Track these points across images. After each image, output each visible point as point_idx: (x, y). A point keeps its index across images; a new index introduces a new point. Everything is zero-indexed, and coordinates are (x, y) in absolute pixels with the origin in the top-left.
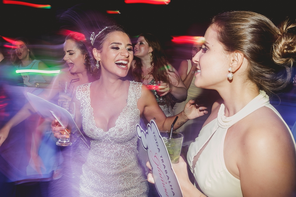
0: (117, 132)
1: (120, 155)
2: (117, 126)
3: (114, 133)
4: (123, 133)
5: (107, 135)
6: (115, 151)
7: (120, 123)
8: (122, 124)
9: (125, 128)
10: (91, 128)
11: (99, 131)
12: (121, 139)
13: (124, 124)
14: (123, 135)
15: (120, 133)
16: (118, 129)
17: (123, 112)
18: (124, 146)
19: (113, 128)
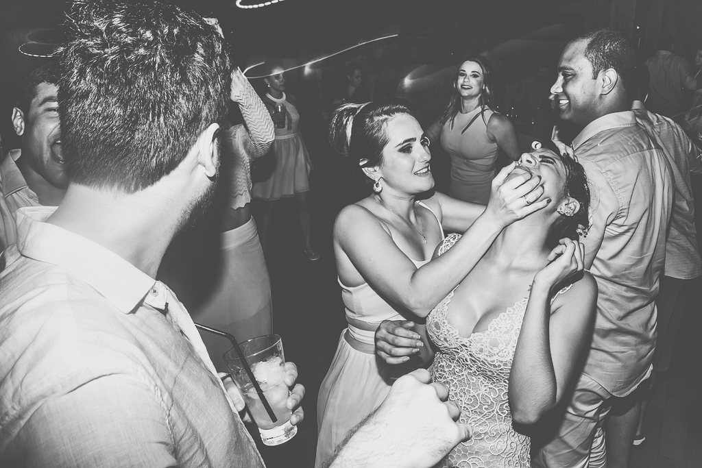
0: (485, 345)
1: (480, 407)
2: (490, 332)
3: (479, 345)
4: (498, 354)
5: (463, 345)
6: (472, 391)
7: (498, 328)
8: (501, 332)
9: (504, 343)
10: (436, 320)
11: (451, 332)
12: (491, 365)
13: (506, 332)
14: (495, 358)
15: (491, 350)
16: (488, 340)
17: (514, 307)
18: (497, 389)
19: (480, 333)
